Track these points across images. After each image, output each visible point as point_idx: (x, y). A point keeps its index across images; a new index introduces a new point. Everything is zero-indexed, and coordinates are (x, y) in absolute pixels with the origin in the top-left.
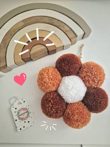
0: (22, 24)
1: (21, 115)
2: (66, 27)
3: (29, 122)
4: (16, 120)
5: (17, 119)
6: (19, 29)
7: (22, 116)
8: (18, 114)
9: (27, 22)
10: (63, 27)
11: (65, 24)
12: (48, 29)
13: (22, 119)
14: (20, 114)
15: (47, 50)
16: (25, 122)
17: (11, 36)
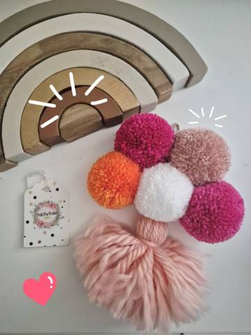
0: (38, 52)
1: (41, 215)
2: (146, 59)
3: (52, 235)
4: (28, 222)
5: (31, 220)
6: (30, 65)
7: (42, 219)
8: (36, 210)
9: (50, 47)
10: (139, 60)
11: (143, 51)
12: (103, 66)
13: (41, 224)
14: (39, 212)
15: (101, 119)
16: (45, 233)
17: (11, 82)
